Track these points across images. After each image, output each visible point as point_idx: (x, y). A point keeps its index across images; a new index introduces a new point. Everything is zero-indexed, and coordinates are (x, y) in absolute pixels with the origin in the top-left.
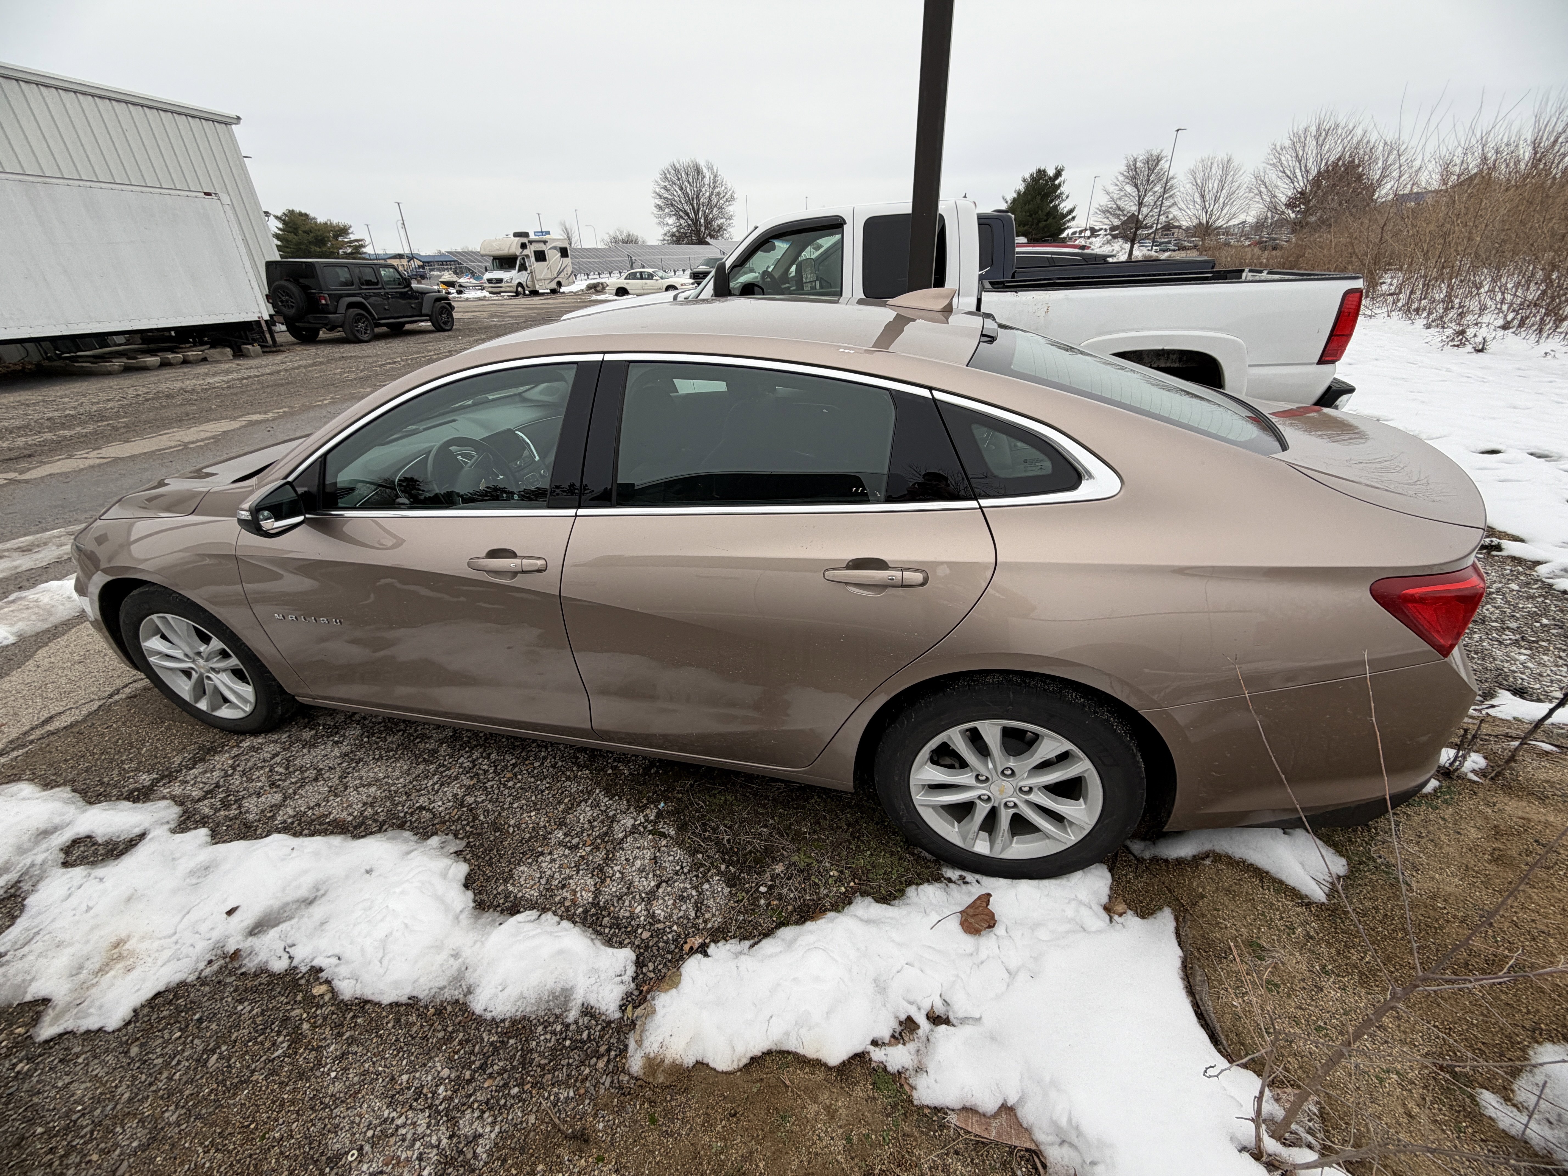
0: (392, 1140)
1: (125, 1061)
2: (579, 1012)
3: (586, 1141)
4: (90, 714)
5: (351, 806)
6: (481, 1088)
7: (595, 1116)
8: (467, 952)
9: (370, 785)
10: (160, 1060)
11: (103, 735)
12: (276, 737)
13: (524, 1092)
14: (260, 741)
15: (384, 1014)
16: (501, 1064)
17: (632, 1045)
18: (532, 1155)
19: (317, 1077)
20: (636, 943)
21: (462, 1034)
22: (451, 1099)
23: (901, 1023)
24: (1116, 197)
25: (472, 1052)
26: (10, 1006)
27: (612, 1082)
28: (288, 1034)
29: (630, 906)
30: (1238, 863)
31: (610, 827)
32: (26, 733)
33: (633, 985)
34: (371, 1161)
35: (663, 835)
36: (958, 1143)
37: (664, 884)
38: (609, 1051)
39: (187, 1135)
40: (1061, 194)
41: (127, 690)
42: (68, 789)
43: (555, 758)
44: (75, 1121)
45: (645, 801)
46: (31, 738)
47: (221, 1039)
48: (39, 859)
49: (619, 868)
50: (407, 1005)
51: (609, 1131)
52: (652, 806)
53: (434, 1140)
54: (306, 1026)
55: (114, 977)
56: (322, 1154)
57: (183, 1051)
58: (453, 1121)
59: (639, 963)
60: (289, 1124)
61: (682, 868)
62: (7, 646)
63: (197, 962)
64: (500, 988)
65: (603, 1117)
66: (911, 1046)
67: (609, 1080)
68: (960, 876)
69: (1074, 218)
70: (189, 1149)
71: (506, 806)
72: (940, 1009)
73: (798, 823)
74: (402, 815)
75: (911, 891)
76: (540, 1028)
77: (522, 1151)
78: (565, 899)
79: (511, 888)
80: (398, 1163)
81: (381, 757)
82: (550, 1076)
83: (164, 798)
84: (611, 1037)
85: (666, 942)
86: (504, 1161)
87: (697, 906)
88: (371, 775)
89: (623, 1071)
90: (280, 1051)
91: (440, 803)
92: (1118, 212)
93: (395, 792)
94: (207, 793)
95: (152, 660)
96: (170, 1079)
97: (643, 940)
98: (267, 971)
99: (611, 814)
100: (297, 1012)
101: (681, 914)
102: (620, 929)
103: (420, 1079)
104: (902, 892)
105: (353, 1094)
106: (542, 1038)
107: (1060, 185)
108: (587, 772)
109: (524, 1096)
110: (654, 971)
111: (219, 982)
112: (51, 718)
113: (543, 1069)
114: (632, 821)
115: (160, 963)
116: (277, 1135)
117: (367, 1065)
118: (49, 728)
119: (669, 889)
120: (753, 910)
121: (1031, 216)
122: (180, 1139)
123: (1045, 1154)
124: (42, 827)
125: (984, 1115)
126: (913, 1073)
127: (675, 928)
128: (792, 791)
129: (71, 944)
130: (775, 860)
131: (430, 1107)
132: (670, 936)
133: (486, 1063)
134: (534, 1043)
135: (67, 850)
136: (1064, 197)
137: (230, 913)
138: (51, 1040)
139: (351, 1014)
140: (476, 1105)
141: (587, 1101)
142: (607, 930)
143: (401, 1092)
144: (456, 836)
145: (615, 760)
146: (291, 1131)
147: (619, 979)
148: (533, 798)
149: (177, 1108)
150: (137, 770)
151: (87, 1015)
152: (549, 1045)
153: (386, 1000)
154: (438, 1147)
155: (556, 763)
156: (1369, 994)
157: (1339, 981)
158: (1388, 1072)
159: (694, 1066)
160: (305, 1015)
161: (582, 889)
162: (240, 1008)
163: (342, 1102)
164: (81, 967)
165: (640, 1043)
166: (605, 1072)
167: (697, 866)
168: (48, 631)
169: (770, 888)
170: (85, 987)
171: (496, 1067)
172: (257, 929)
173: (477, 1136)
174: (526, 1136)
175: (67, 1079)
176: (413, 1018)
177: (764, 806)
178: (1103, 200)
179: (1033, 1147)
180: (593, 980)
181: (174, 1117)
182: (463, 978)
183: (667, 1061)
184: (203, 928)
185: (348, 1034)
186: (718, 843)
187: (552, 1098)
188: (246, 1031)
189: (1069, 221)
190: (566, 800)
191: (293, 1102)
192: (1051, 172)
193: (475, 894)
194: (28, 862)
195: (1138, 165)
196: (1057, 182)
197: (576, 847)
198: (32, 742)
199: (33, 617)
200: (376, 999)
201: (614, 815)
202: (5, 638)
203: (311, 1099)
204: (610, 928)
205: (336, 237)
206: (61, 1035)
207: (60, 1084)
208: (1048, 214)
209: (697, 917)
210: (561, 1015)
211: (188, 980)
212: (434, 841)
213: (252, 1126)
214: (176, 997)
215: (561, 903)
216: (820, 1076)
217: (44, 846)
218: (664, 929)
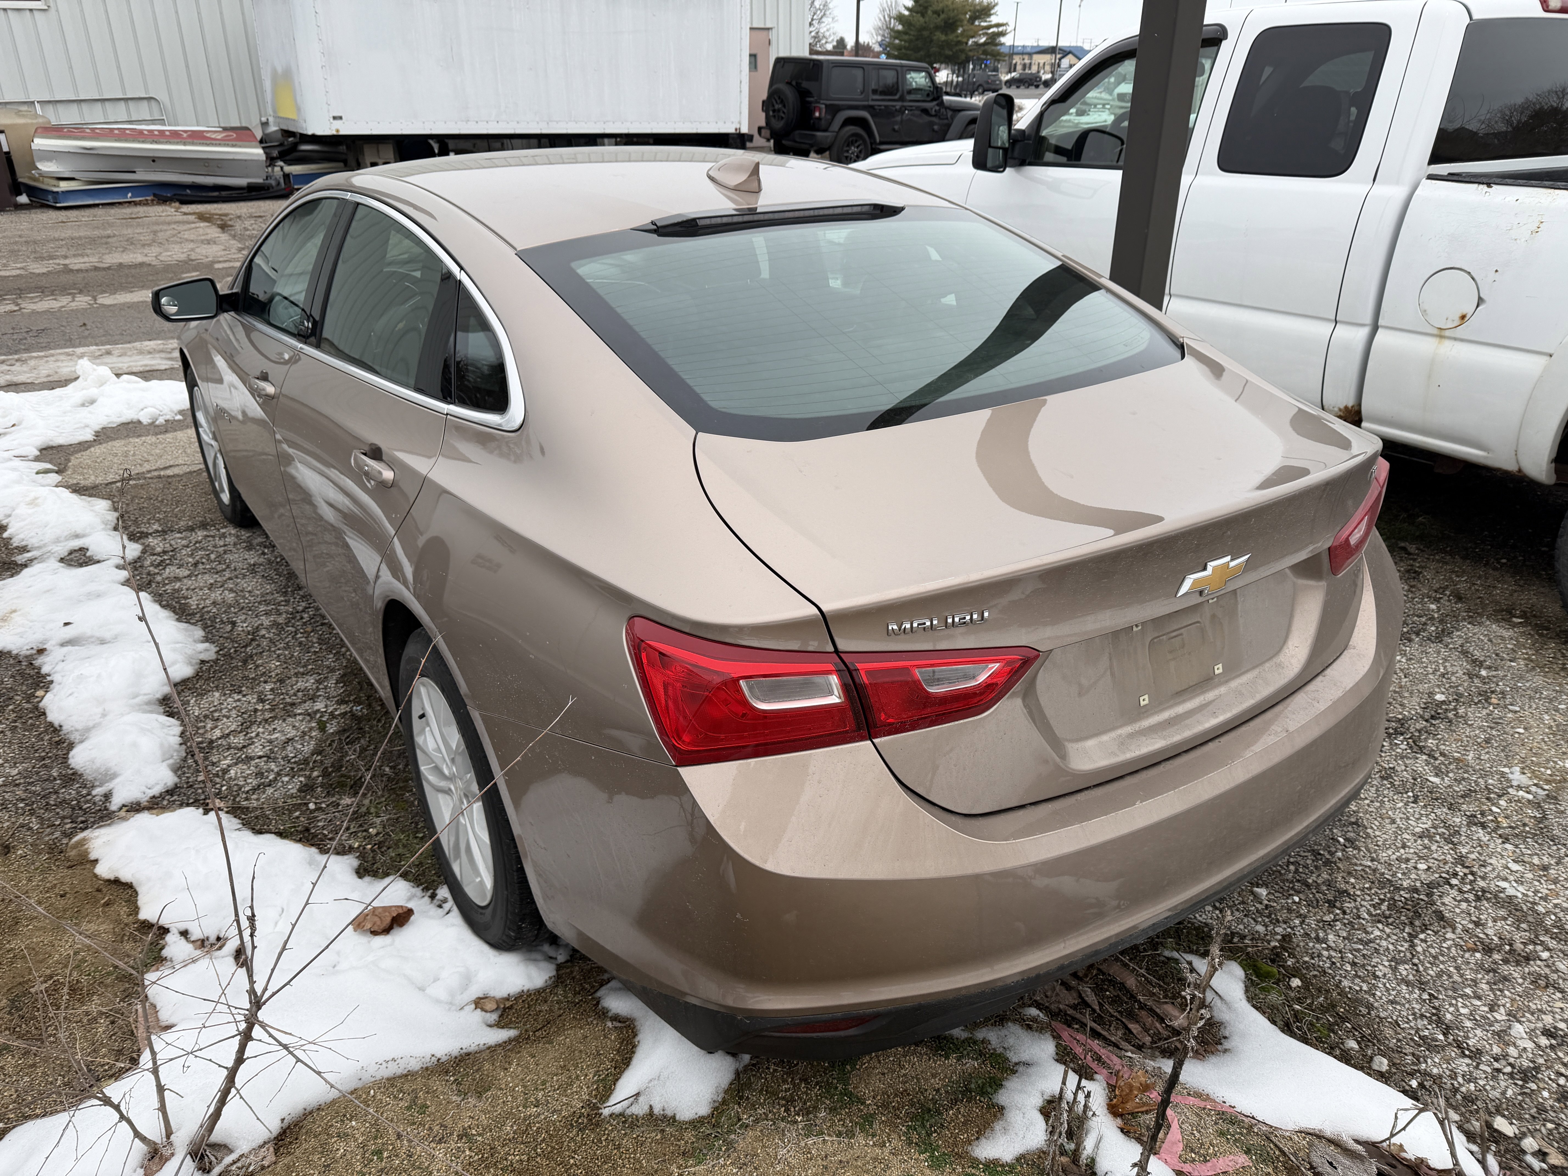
2: (104, 792)
3: (6, 854)
4: (189, 472)
7: (27, 846)
13: (24, 809)
15: (41, 726)
16: (38, 788)
17: (95, 827)
21: (48, 761)
23: (218, 938)
25: (38, 773)
27: (57, 838)
29: (225, 757)
31: (301, 702)
32: (150, 471)
33: (147, 799)
35: (322, 730)
37: (266, 759)
38: (82, 822)
42: (118, 515)
45: (352, 699)
46: (148, 475)
48: (57, 550)
50: (54, 729)
52: (350, 706)
59: (168, 791)
61: (294, 757)
65: (27, 849)
66: (198, 954)
67: (58, 835)
68: (445, 899)
71: (273, 649)
75: (391, 879)
76: (78, 785)
78: (204, 727)
79: (192, 701)
83: (144, 544)
84: (94, 817)
85: (203, 792)
87: (258, 786)
89: (69, 839)
91: (246, 625)
94: (163, 552)
97: (199, 780)
98: (39, 669)
99: (317, 695)
100: (19, 698)
101: (242, 783)
102: (199, 766)
106: (71, 791)
110: (171, 801)
111: (20, 662)
114: (322, 707)
118: (162, 473)
119: (263, 764)
120: (283, 814)
125: (158, 1023)
126: (170, 965)
127: (225, 787)
130: (353, 795)
132: (213, 789)
133: (35, 782)
134: (64, 790)
135: (70, 553)
137: (66, 624)
139: (31, 716)
141: (35, 837)
142: (187, 763)
144: (219, 651)
147: (146, 791)
150: (158, 521)
152: (67, 797)
153: (50, 718)
159: (92, 860)
160: (18, 702)
161: (222, 729)
165: (97, 829)
166: (63, 831)
167: (304, 761)
169: (318, 809)
171: (33, 788)
172: (66, 643)
176: (47, 737)
180: (132, 778)
182: (92, 732)
183: (86, 846)
184: (48, 626)
185: (17, 724)
186: (341, 758)
190: (310, 667)
193: (172, 692)
194: (51, 549)
197: (264, 701)
198: (145, 478)
200: (49, 715)
201: (319, 697)
204: (194, 761)
205: (973, 19)
209: (247, 792)
210: (96, 786)
211: (13, 652)
215: (197, 728)
216: (129, 919)
217: (66, 543)
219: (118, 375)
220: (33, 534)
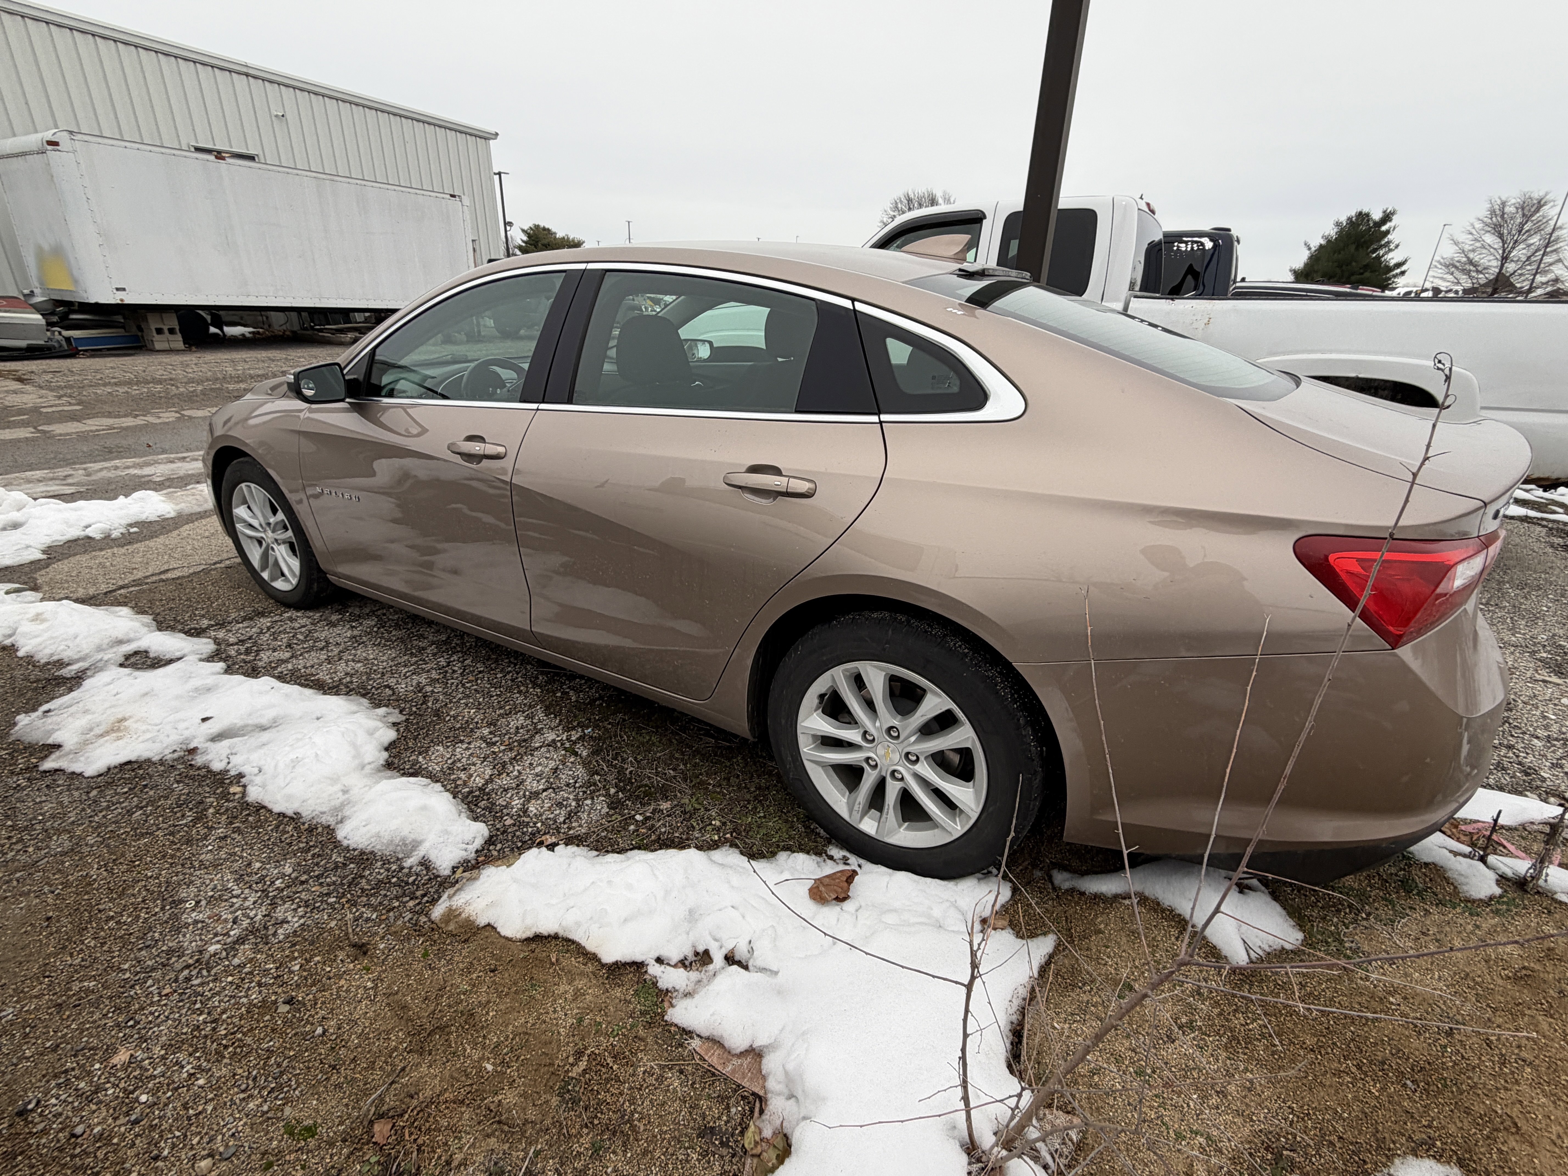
0: (224, 904)
1: (84, 797)
2: (417, 861)
3: (365, 953)
4: (195, 573)
5: (335, 673)
6: (308, 890)
7: (383, 938)
8: (355, 792)
9: (359, 662)
10: (105, 804)
11: (194, 589)
12: (311, 614)
13: (339, 903)
14: (299, 614)
15: (271, 819)
16: (334, 879)
17: (445, 896)
18: (317, 948)
19: (198, 846)
20: (498, 826)
21: (318, 850)
22: (283, 890)
23: (697, 954)
24: (1467, 248)
25: (317, 864)
26: (37, 744)
27: (411, 919)
28: (196, 812)
29: (510, 798)
30: (1163, 911)
31: (532, 736)
32: (146, 577)
33: (473, 855)
34: (200, 912)
35: (576, 754)
36: (688, 1065)
37: (551, 790)
38: (424, 896)
39: (94, 854)
40: (1389, 242)
41: (228, 562)
42: (151, 617)
43: (518, 674)
44: (33, 825)
45: (575, 724)
46: (149, 581)
47: (151, 802)
48: (106, 658)
49: (519, 768)
50: (291, 818)
51: (386, 952)
52: (580, 730)
53: (252, 914)
54: (211, 810)
55: (106, 741)
56: (171, 897)
57: (123, 802)
58: (273, 905)
59: (490, 841)
60: (161, 870)
61: (576, 782)
62: (167, 519)
63: (166, 747)
64: (364, 823)
65: (388, 940)
66: (694, 975)
67: (410, 916)
68: (844, 857)
69: (1403, 273)
70: (90, 864)
71: (454, 700)
72: (741, 953)
73: (708, 775)
74: (369, 687)
75: (783, 856)
76: (379, 863)
77: (312, 943)
78: (459, 778)
79: (420, 759)
80: (218, 920)
81: (379, 644)
82: (365, 899)
83: (210, 638)
84: (432, 887)
85: (523, 833)
86: (294, 945)
87: (570, 815)
88: (364, 654)
89: (426, 915)
90: (184, 822)
91: (403, 686)
92: (1468, 267)
93: (375, 671)
94: (240, 641)
95: (239, 526)
96: (104, 817)
97: (504, 825)
98: (208, 767)
99: (539, 727)
100: (212, 799)
101: (552, 816)
102: (490, 812)
103: (268, 870)
104: (773, 854)
105: (216, 865)
106: (377, 870)
107: (1388, 232)
108: (539, 690)
109: (336, 906)
110: (499, 851)
111: (172, 766)
112: (168, 570)
113: (363, 892)
114: (554, 736)
115: (141, 739)
116: (150, 874)
117: (237, 849)
118: (163, 577)
119: (553, 795)
120: (619, 831)
121: (1340, 266)
122: (87, 856)
123: (769, 1103)
124: (120, 636)
125: (729, 1052)
126: (680, 995)
127: (539, 825)
128: (719, 748)
129: (94, 713)
130: (666, 798)
131: (263, 891)
132: (530, 830)
133: (323, 874)
134: (368, 872)
135: (127, 657)
136: (1392, 246)
137: (204, 720)
138: (49, 771)
139: (247, 812)
140: (298, 900)
141: (383, 926)
142: (479, 810)
143: (249, 875)
144: (401, 712)
145: (569, 688)
146: (160, 875)
147: (465, 846)
148: (481, 700)
149: (98, 836)
150: (203, 616)
151: (77, 761)
152: (378, 877)
153: (277, 809)
154: (252, 919)
155: (517, 678)
156: (1229, 1059)
157: (1201, 1039)
158: (1196, 1134)
159: (485, 926)
160: (215, 804)
161: (478, 775)
162: (175, 785)
163: (206, 868)
164: (91, 730)
165: (450, 897)
166: (410, 910)
167: (589, 784)
168: (199, 513)
169: (647, 819)
170: (86, 743)
171: (328, 880)
172: (217, 738)
173: (285, 921)
174: (321, 934)
175: (44, 798)
176: (289, 828)
177: (683, 753)
178: (1449, 251)
179: (761, 1093)
180: (441, 840)
181: (93, 841)
182: (341, 810)
183: (463, 915)
184: (182, 726)
185: (237, 825)
186: (621, 772)
187: (357, 914)
188: (170, 802)
189: (1395, 276)
190: (507, 708)
191: (172, 857)
192: (1377, 216)
193: (390, 756)
194: (99, 657)
195: (1507, 209)
196: (1384, 228)
197: (494, 744)
198: (147, 583)
199: (194, 502)
200: (270, 806)
201: (542, 728)
202: (169, 513)
203: (186, 859)
204: (483, 809)
206: (56, 770)
207: (38, 800)
208: (1366, 267)
209: (564, 823)
210: (402, 859)
211: (154, 759)
212: (382, 711)
213: (137, 863)
214: (140, 768)
215: (454, 780)
216: (590, 968)
217: (115, 650)
218: (528, 822)
219: (35, 499)
220: (62, 647)
